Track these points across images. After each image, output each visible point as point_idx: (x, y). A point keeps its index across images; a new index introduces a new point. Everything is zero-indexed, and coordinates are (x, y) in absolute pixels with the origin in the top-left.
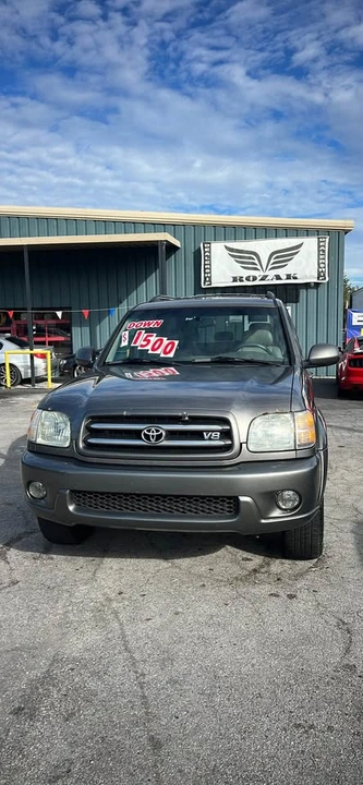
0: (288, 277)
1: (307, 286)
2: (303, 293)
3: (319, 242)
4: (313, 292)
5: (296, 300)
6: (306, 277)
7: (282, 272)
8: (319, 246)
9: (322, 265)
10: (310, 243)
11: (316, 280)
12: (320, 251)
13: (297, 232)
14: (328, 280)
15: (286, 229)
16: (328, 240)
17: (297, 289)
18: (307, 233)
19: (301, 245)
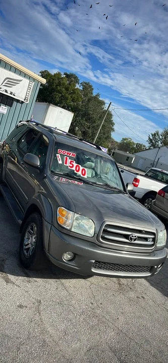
0: (11, 93)
1: (18, 101)
2: (15, 103)
3: (29, 83)
4: (19, 105)
5: (11, 105)
6: (19, 97)
7: (9, 90)
8: (29, 85)
9: (28, 95)
10: (25, 82)
11: (23, 101)
12: (29, 88)
13: (20, 73)
14: (28, 102)
15: (16, 69)
16: (33, 84)
17: (13, 101)
18: (25, 75)
19: (21, 81)
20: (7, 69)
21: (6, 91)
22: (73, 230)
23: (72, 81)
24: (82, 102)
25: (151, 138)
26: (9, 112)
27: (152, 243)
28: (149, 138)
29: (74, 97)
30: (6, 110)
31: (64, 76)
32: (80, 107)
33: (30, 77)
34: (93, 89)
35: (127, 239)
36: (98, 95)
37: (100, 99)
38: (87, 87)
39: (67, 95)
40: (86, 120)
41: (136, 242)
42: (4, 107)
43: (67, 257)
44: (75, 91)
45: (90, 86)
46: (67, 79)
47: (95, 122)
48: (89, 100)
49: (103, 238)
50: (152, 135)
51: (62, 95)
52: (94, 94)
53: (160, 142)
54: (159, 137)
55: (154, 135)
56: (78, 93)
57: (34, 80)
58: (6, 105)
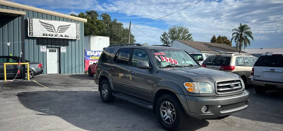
0: (66, 36)
1: (72, 40)
2: (70, 42)
3: (76, 25)
4: (73, 42)
5: (67, 45)
6: (72, 37)
7: (63, 34)
9: (78, 33)
10: (73, 25)
11: (75, 39)
12: (77, 29)
13: (67, 20)
14: (79, 39)
15: (63, 18)
16: (79, 24)
17: (68, 41)
18: (71, 21)
19: (70, 25)
20: (57, 20)
21: (62, 36)
22: (201, 92)
23: (93, 16)
24: (106, 28)
25: (162, 38)
26: (68, 50)
27: (241, 87)
28: (161, 39)
29: (100, 27)
30: (65, 49)
31: (86, 14)
32: (106, 32)
33: (75, 21)
34: (110, 17)
35: (230, 87)
36: (115, 20)
37: (118, 22)
38: (106, 17)
39: (94, 26)
40: (114, 40)
41: (235, 88)
42: (63, 48)
43: (203, 109)
44: (98, 23)
45: (108, 16)
46: (89, 15)
47: (120, 39)
48: (111, 25)
49: (219, 91)
50: (163, 36)
51: (90, 28)
52: (112, 20)
53: (169, 39)
54: (168, 35)
55: (164, 35)
56: (101, 23)
57: (78, 22)
58: (64, 46)
